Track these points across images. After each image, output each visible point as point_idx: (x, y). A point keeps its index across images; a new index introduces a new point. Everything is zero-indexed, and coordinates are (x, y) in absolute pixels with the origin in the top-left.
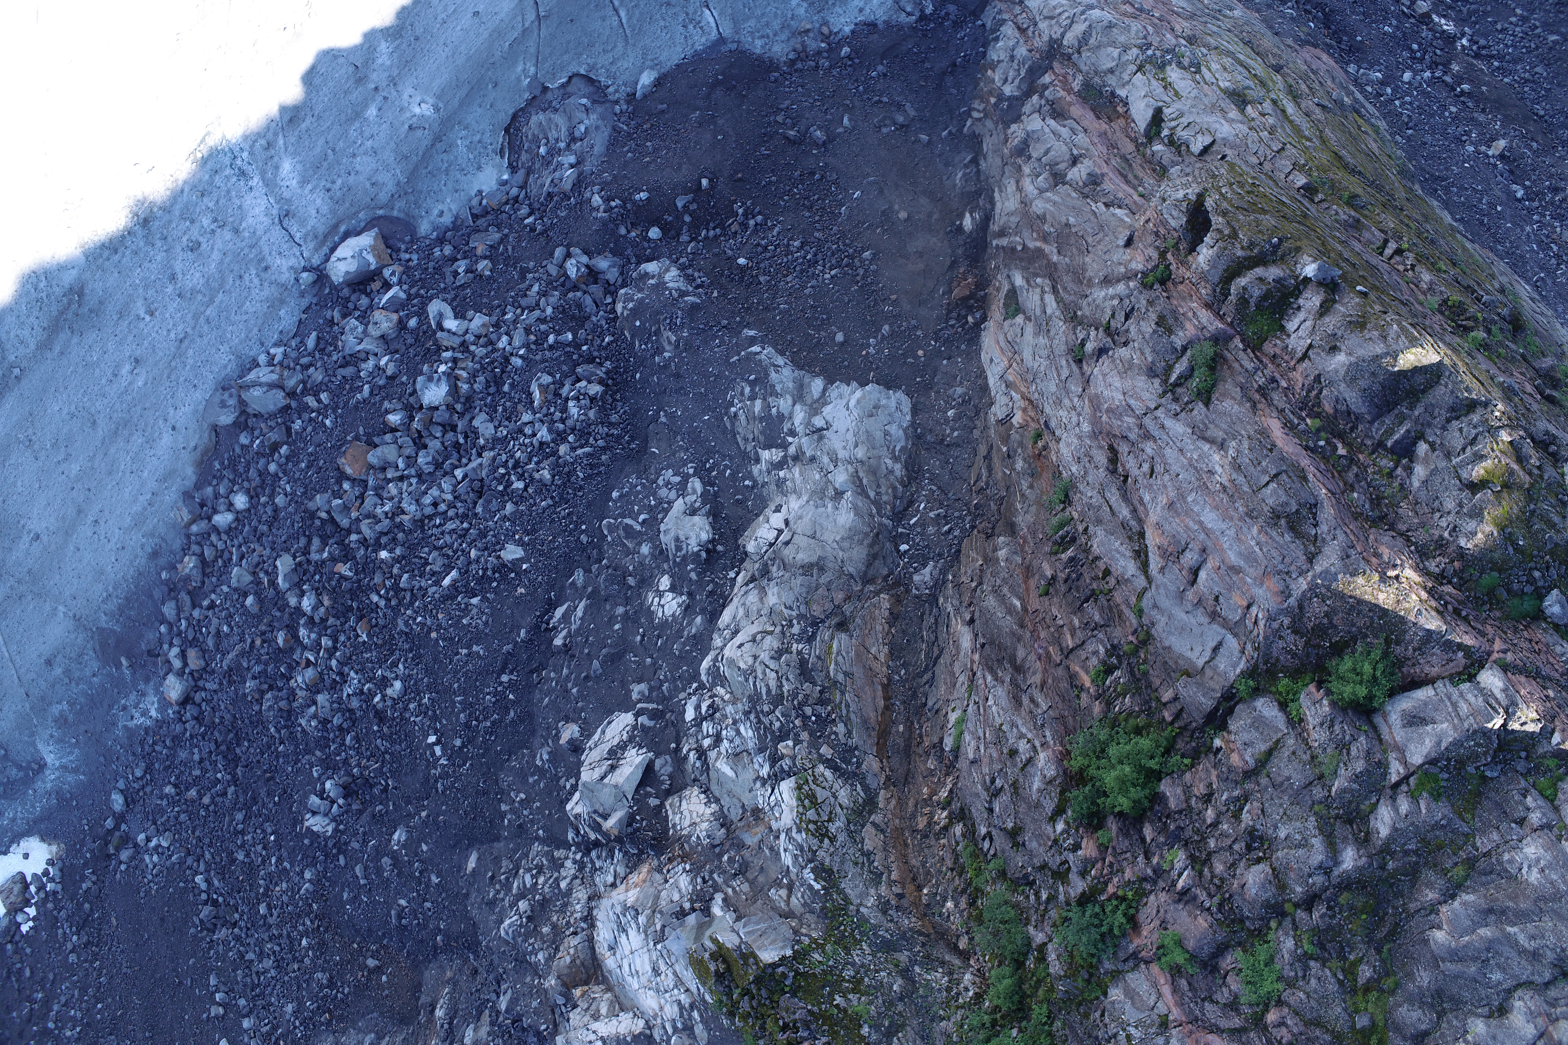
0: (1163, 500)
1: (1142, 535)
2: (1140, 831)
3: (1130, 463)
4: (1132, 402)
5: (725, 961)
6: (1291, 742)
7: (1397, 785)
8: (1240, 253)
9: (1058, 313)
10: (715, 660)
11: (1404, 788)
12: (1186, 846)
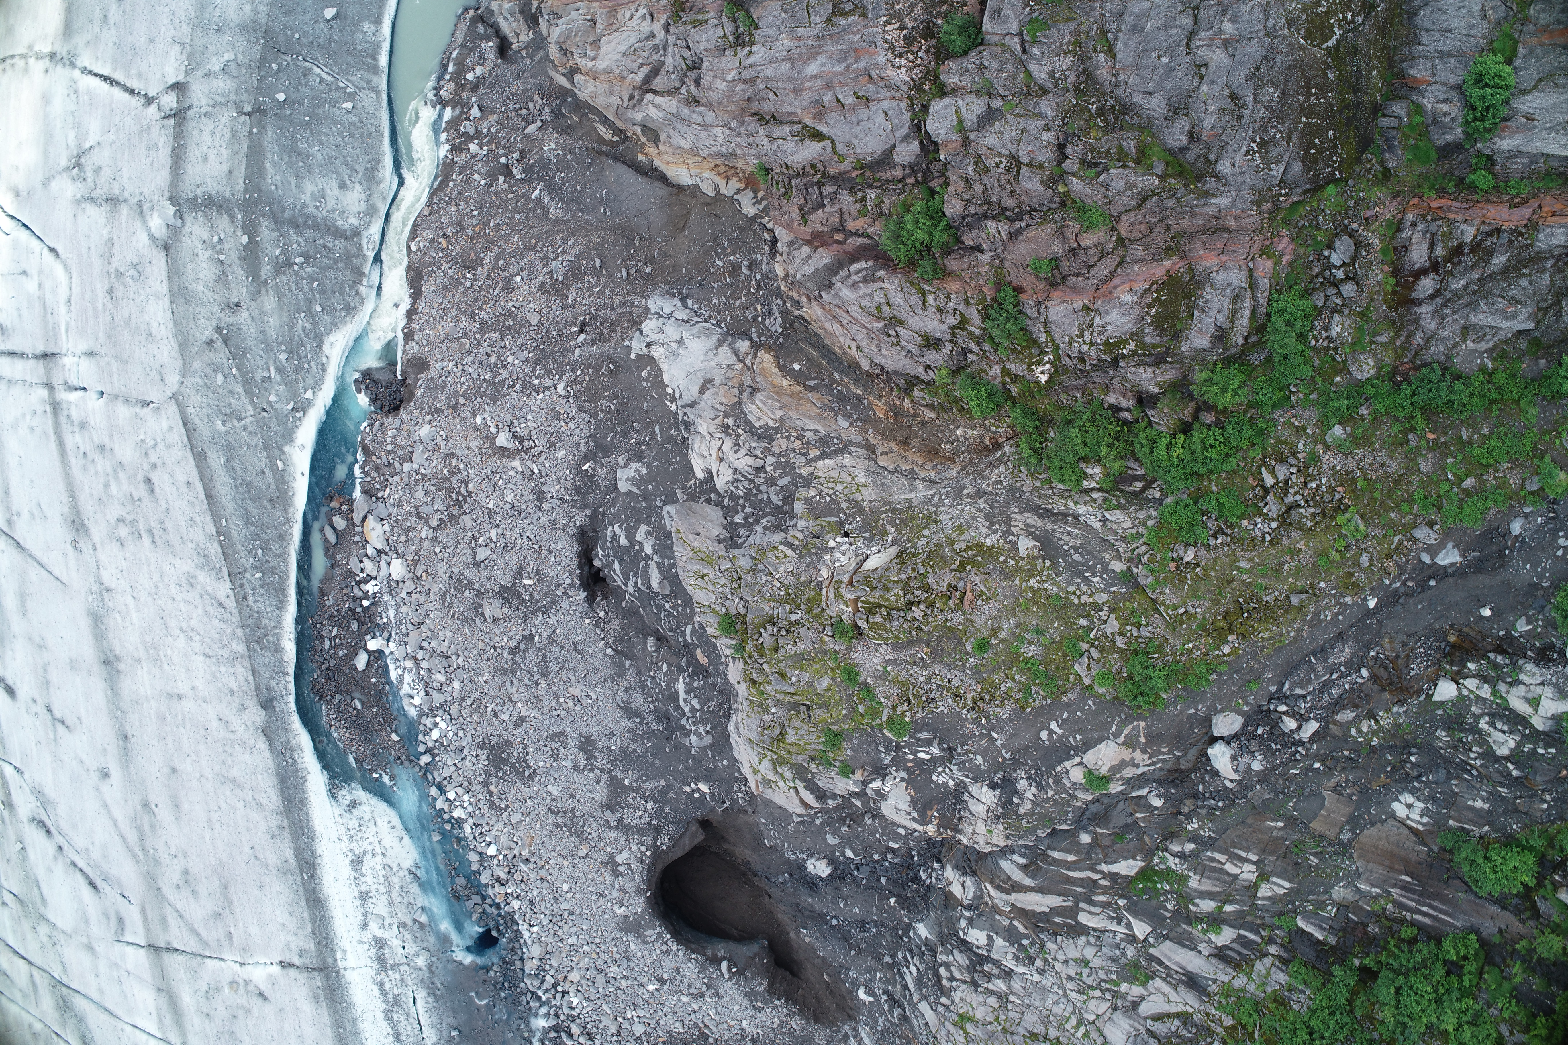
0: (790, 96)
1: (805, 126)
2: (965, 246)
3: (767, 107)
4: (730, 78)
7: (1023, 49)
9: (667, 99)
11: (1027, 45)
12: (986, 217)
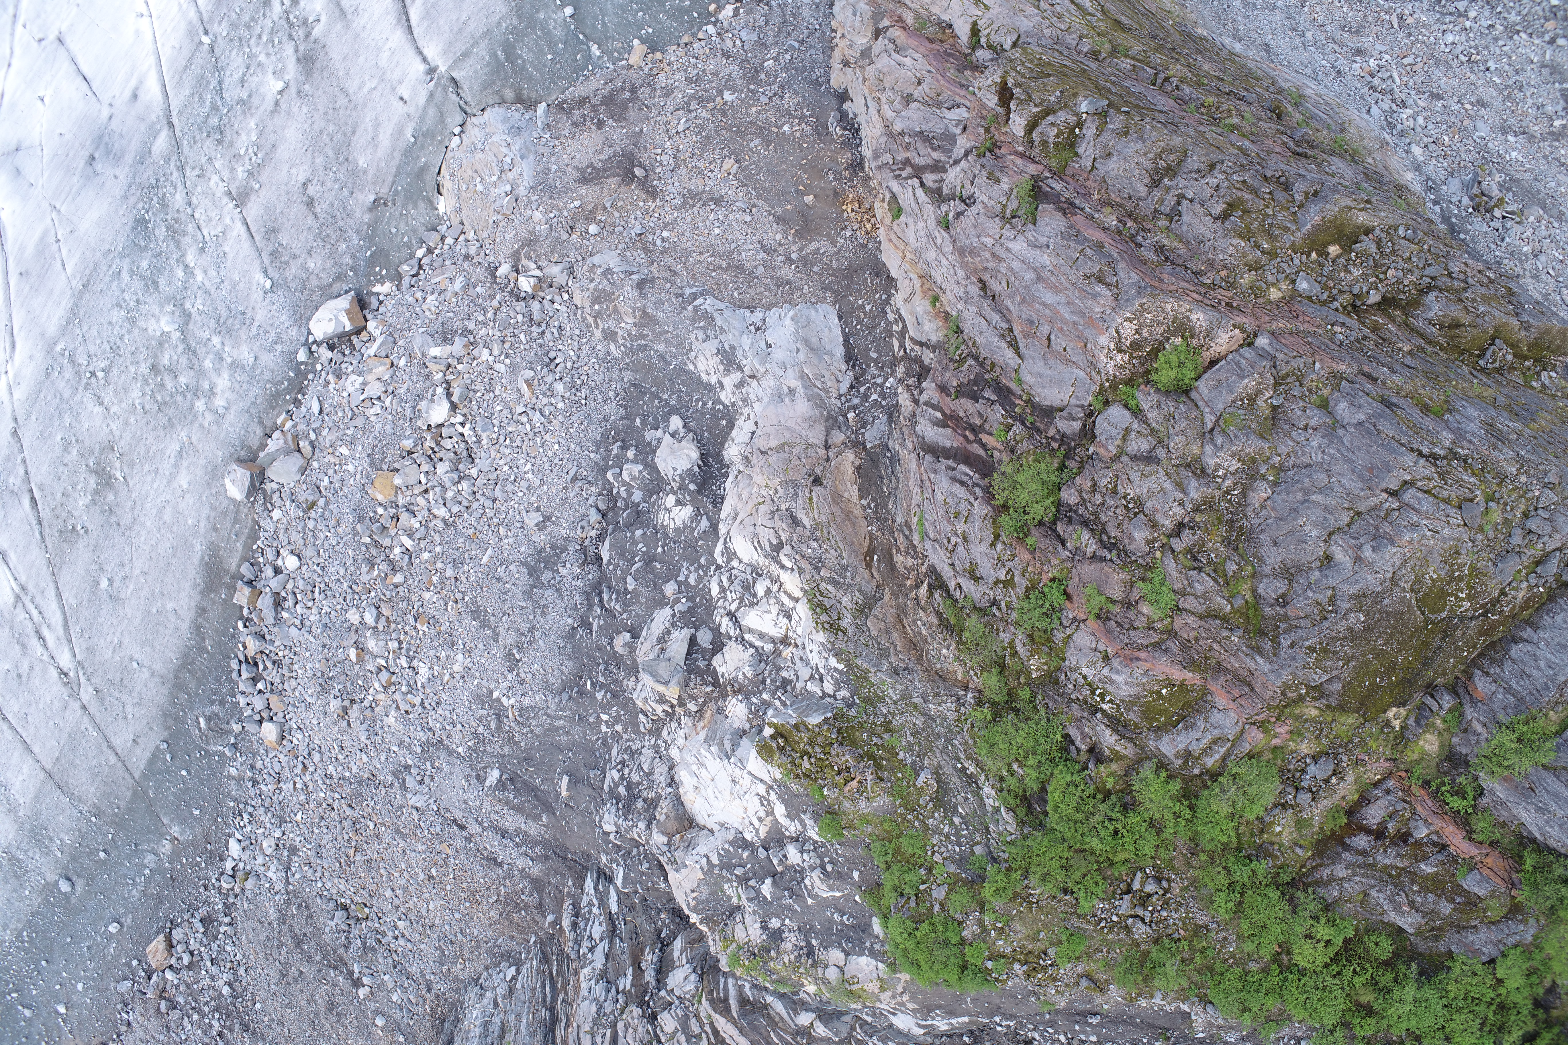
0: (1017, 299)
1: (1011, 330)
2: (1055, 531)
3: (995, 286)
4: (984, 240)
5: (782, 736)
6: (1135, 426)
7: (1212, 429)
8: (1035, 110)
9: (927, 199)
10: (725, 542)
11: (1217, 429)
12: (1087, 525)
